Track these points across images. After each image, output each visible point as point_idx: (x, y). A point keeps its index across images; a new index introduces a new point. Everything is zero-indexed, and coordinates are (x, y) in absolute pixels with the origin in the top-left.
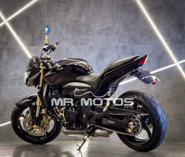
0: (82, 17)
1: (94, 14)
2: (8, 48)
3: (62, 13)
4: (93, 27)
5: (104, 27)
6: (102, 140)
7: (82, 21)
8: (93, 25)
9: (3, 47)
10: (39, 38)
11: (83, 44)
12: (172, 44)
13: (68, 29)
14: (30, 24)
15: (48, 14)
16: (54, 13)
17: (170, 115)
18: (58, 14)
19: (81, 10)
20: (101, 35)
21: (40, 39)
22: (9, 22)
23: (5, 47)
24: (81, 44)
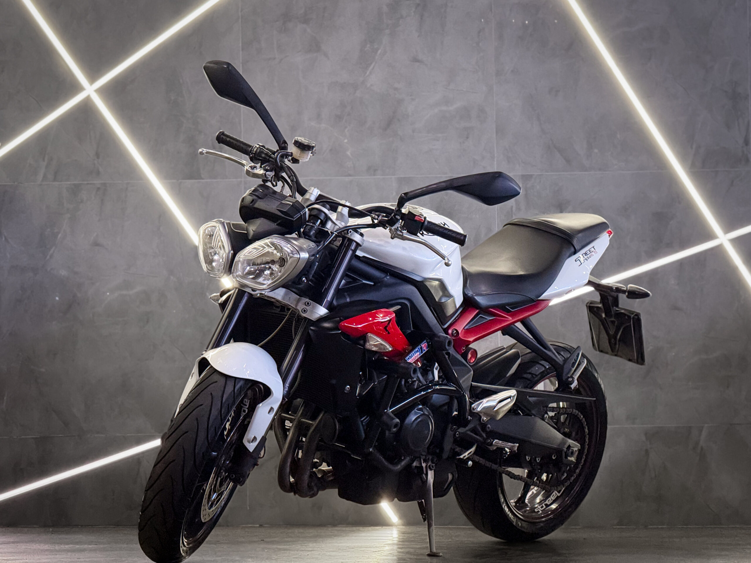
0: (370, 73)
1: (416, 60)
2: (98, 189)
3: (298, 59)
4: (410, 108)
5: (451, 108)
7: (372, 85)
8: (413, 100)
9: (80, 184)
11: (375, 170)
12: (704, 168)
13: (318, 116)
14: (180, 99)
16: (269, 59)
17: (700, 430)
18: (281, 60)
19: (368, 46)
20: (440, 135)
22: (104, 92)
23: (88, 184)
24: (369, 168)
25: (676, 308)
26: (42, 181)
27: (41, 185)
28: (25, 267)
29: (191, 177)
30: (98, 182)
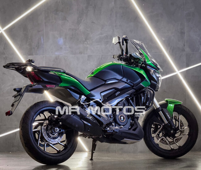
0: (80, 26)
1: (93, 22)
2: (4, 58)
3: (60, 22)
4: (91, 36)
5: (103, 36)
7: (81, 29)
8: (92, 34)
10: (36, 48)
12: (172, 52)
13: (66, 38)
14: (27, 33)
15: (45, 23)
16: (52, 22)
18: (55, 22)
19: (80, 18)
20: (100, 43)
21: (38, 48)
22: (6, 31)
23: (1, 57)
24: (80, 53)
25: (165, 91)
29: (30, 55)
30: (4, 56)
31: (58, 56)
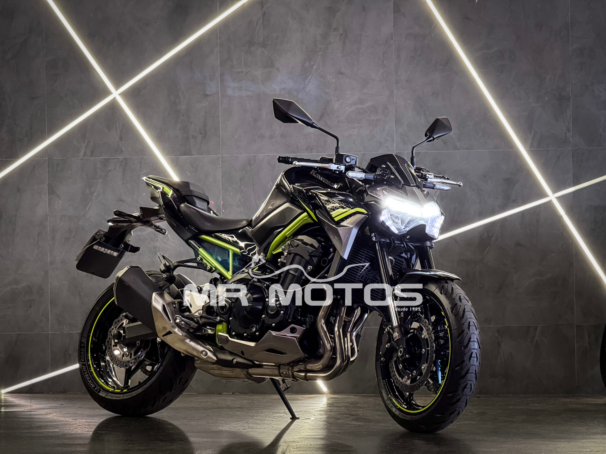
0: (309, 82)
1: (341, 73)
2: (122, 162)
3: (259, 72)
4: (336, 106)
5: (364, 106)
6: (363, 393)
7: (309, 90)
8: (338, 100)
9: (109, 159)
10: (200, 136)
11: (312, 149)
12: (539, 148)
14: (177, 100)
15: (222, 75)
16: (239, 72)
17: (536, 329)
18: (247, 73)
19: (307, 63)
20: (356, 125)
21: (204, 138)
22: (126, 95)
23: (114, 159)
25: (518, 244)
26: (83, 156)
27: (82, 159)
28: (71, 216)
29: (185, 154)
30: (121, 157)
31: (255, 156)
